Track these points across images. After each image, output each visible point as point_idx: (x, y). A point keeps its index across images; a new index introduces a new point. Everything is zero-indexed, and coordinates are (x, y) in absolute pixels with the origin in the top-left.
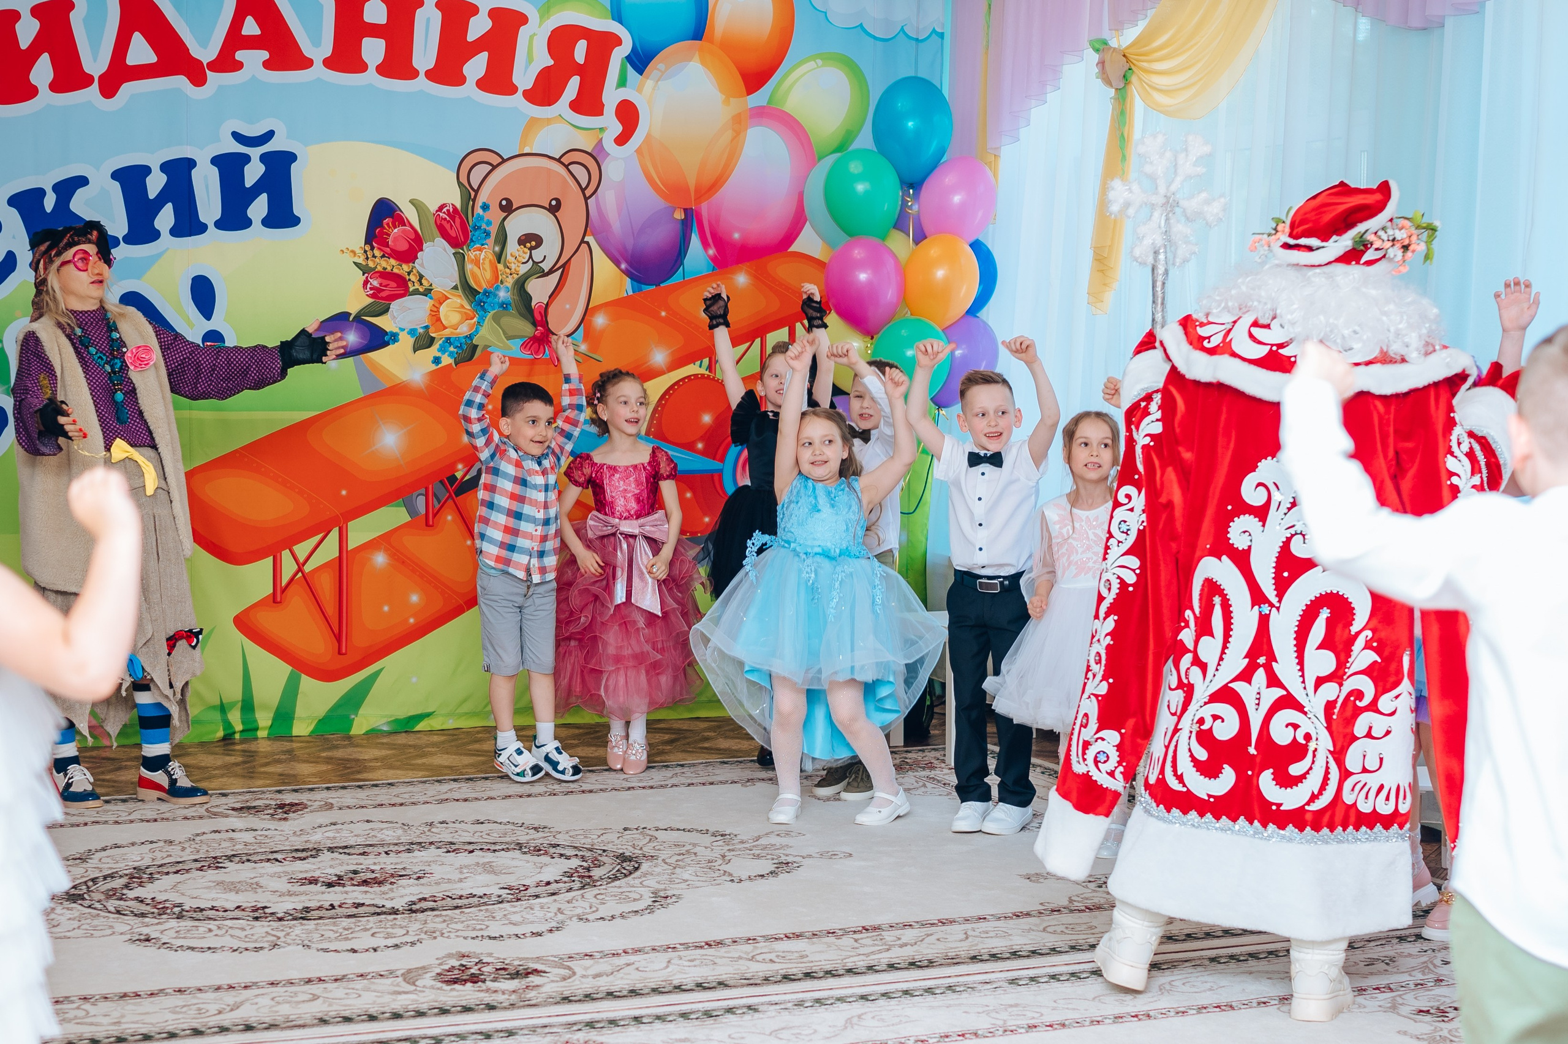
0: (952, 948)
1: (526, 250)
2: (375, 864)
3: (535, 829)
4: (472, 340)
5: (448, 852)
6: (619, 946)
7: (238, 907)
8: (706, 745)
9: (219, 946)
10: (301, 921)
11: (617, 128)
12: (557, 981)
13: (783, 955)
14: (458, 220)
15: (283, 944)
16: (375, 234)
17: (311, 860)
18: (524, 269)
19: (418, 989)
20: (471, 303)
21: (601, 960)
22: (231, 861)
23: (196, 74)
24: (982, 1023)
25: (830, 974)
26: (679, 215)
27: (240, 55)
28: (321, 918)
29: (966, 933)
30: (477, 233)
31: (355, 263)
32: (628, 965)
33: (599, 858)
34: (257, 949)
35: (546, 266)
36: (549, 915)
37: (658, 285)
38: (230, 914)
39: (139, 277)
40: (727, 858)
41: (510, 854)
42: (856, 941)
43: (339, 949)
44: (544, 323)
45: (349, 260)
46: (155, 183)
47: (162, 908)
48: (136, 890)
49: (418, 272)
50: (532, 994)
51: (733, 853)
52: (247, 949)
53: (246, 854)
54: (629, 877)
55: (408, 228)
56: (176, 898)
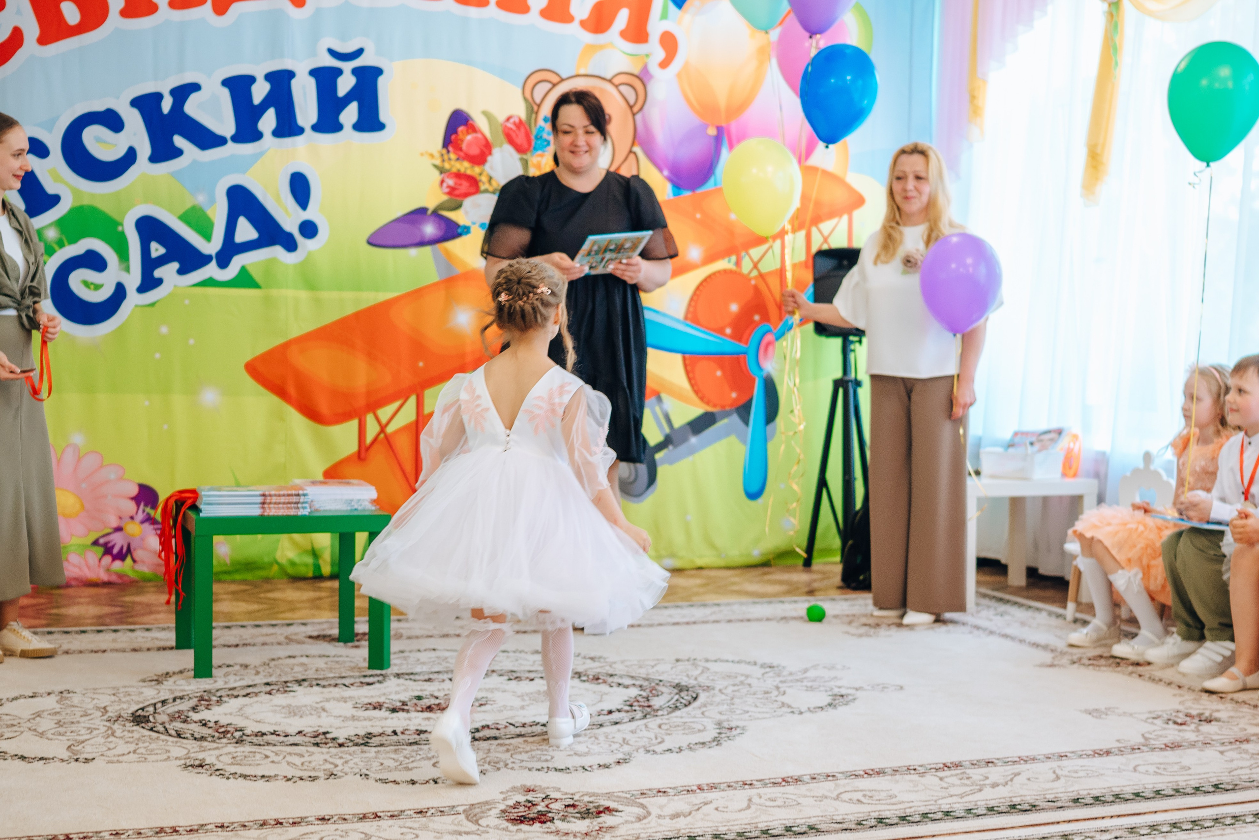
0: (1047, 790)
2: (439, 690)
3: (592, 659)
5: (510, 679)
6: (693, 781)
7: (300, 732)
8: (735, 588)
9: (272, 774)
10: (363, 747)
11: (660, 54)
12: (632, 822)
13: (869, 794)
14: (523, 130)
15: (340, 774)
16: (450, 139)
17: (377, 685)
19: (481, 828)
21: (676, 798)
22: (300, 685)
26: (712, 132)
28: (382, 745)
29: (1054, 772)
30: (539, 142)
31: (434, 166)
32: (706, 805)
33: (657, 687)
34: (313, 779)
36: (616, 746)
37: (693, 191)
38: (291, 740)
39: (244, 172)
40: (782, 690)
42: (941, 779)
43: (398, 780)
45: (428, 161)
46: (260, 91)
47: (223, 732)
48: (202, 713)
49: (487, 174)
51: (785, 685)
52: (301, 779)
53: (316, 679)
54: (690, 708)
55: (479, 135)
56: (240, 722)
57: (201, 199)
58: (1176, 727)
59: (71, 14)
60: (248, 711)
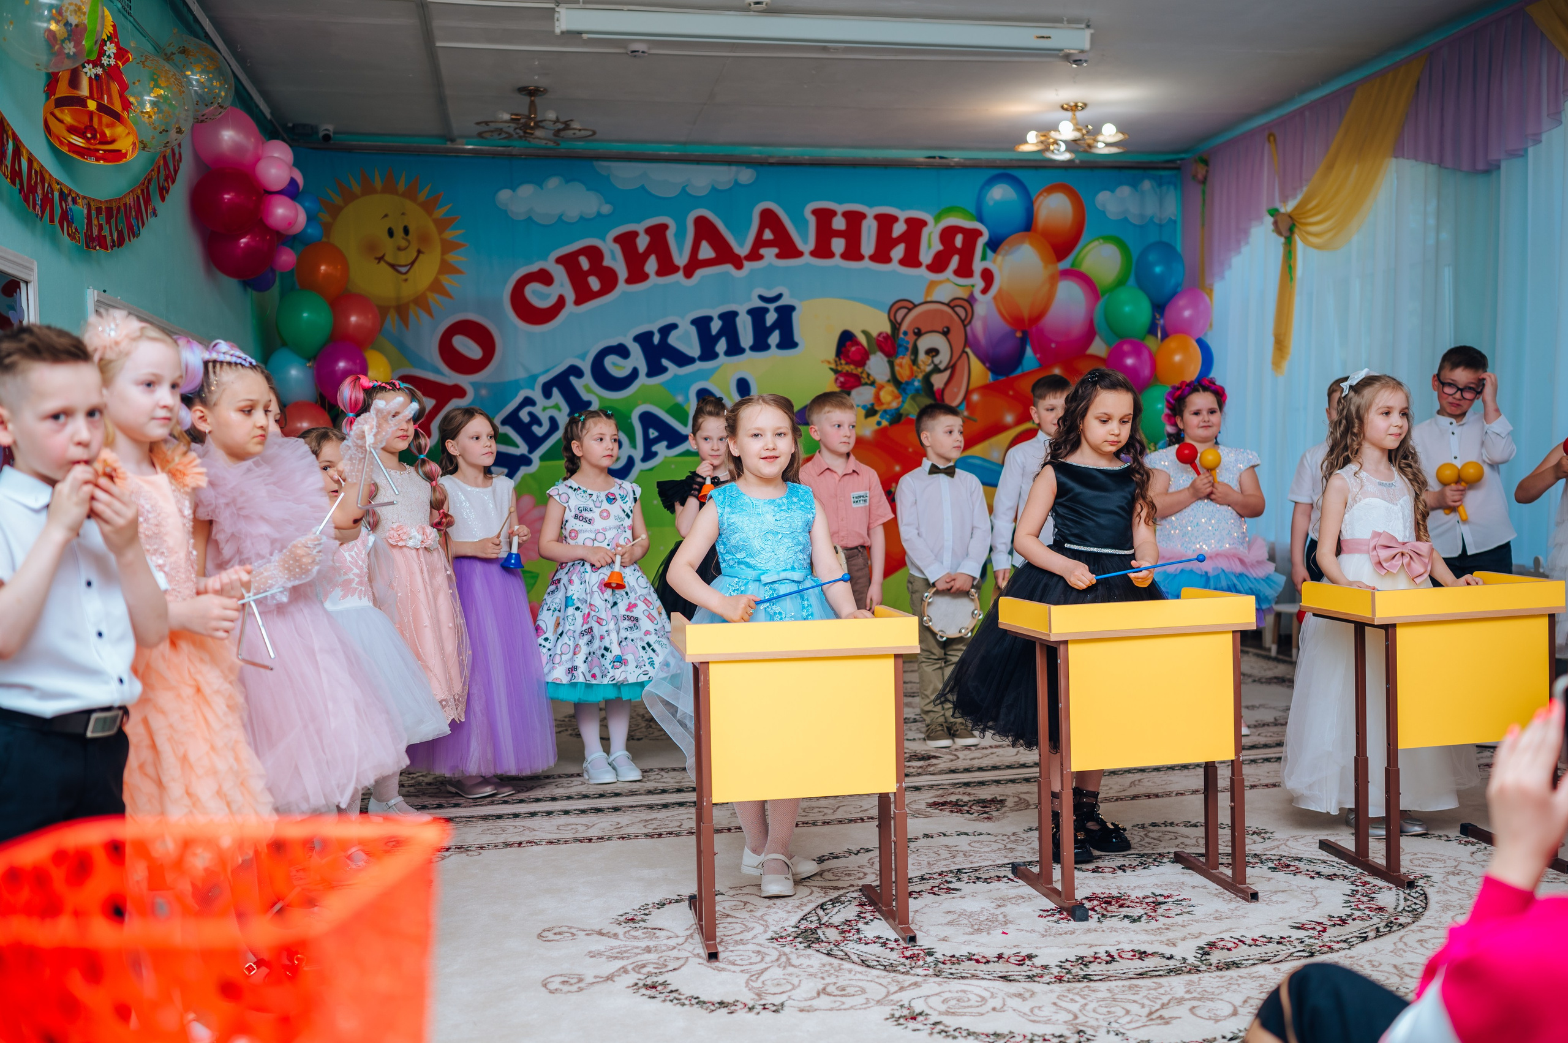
1: (930, 357)
4: (899, 411)
11: (982, 284)
14: (889, 341)
16: (841, 350)
20: (898, 389)
26: (1019, 335)
27: (762, 251)
30: (901, 349)
31: (830, 368)
35: (942, 367)
37: (1007, 375)
44: (942, 400)
45: (826, 366)
46: (716, 326)
49: (867, 373)
55: (859, 345)
57: (680, 399)
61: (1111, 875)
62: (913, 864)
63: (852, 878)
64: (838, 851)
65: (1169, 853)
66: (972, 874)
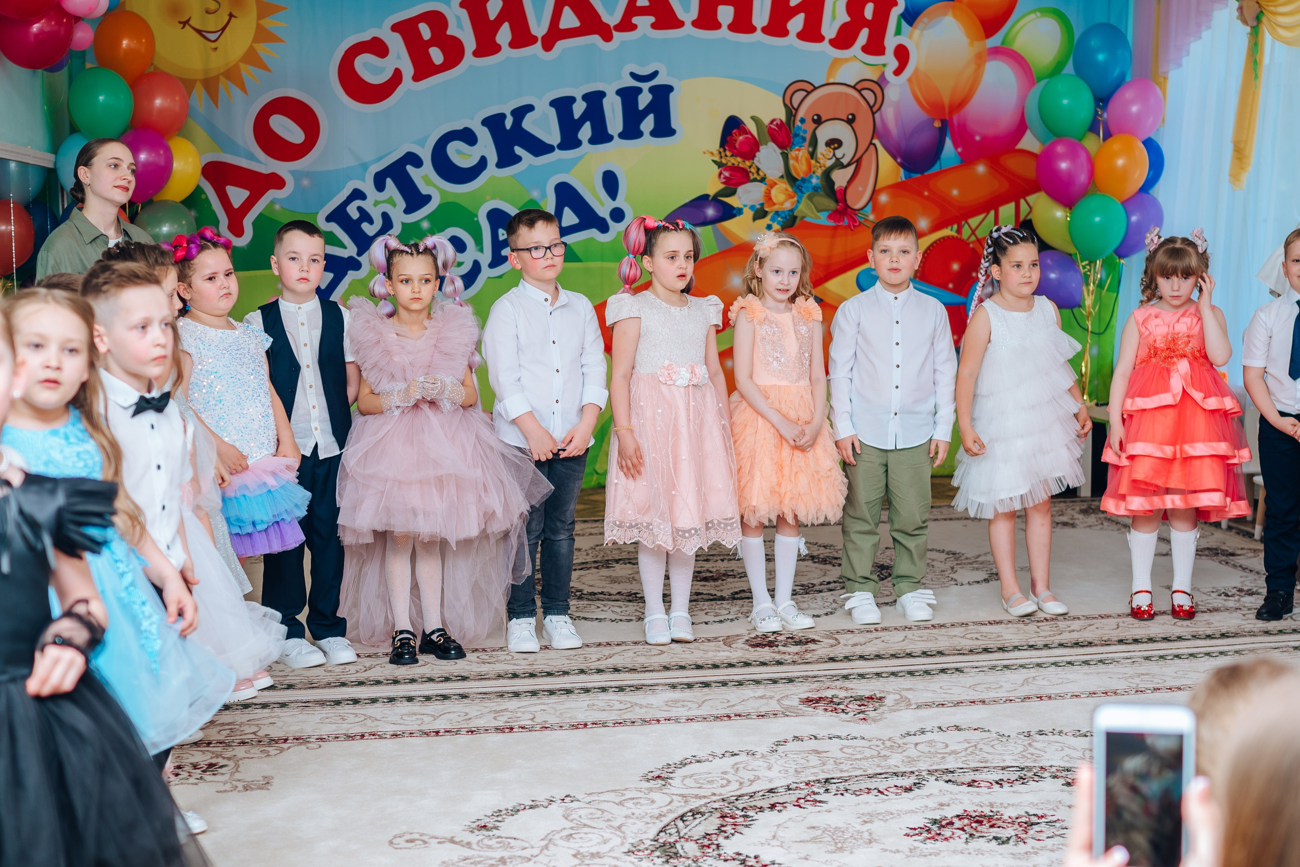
0: (1106, 635)
1: (832, 151)
2: (713, 567)
4: (793, 213)
7: (619, 593)
9: (603, 617)
11: (895, 64)
12: (827, 648)
13: (985, 635)
14: (783, 130)
16: (726, 140)
18: (829, 163)
19: (732, 650)
20: (792, 187)
21: (859, 635)
22: (617, 563)
23: (606, 34)
24: (1121, 685)
25: (1016, 648)
26: (937, 124)
27: (636, 20)
30: (797, 139)
31: (714, 161)
32: (877, 638)
34: (629, 621)
35: (845, 161)
37: (922, 173)
38: (613, 597)
39: (567, 172)
40: (955, 569)
41: (806, 563)
42: (1038, 627)
44: (844, 201)
45: (709, 158)
46: (579, 109)
49: (756, 166)
50: (808, 656)
51: (959, 566)
52: (621, 620)
53: (629, 559)
54: (885, 581)
55: (749, 136)
56: (580, 587)
57: (535, 194)
58: (1226, 598)
59: (437, 55)
60: (584, 579)
61: (986, 790)
62: (780, 772)
63: (714, 786)
64: (701, 755)
65: (1051, 766)
66: (841, 786)
